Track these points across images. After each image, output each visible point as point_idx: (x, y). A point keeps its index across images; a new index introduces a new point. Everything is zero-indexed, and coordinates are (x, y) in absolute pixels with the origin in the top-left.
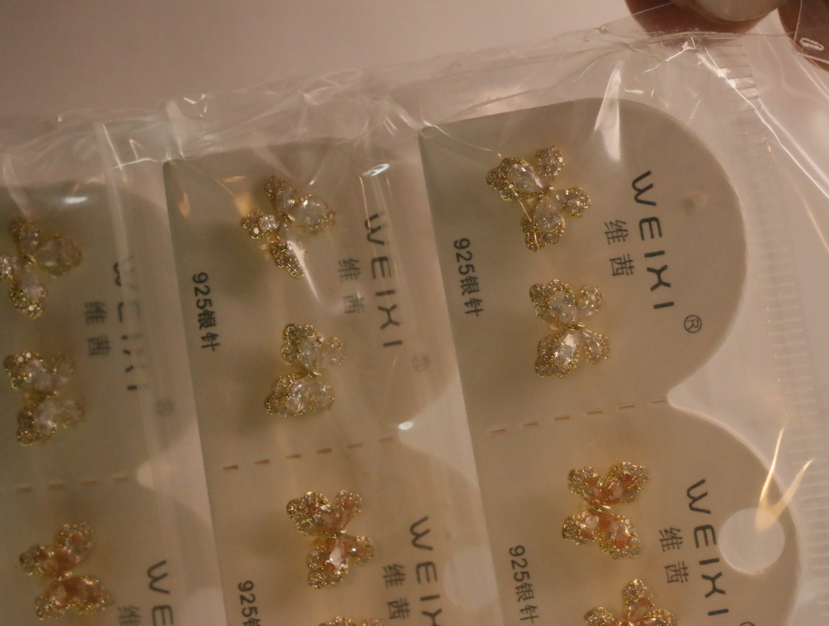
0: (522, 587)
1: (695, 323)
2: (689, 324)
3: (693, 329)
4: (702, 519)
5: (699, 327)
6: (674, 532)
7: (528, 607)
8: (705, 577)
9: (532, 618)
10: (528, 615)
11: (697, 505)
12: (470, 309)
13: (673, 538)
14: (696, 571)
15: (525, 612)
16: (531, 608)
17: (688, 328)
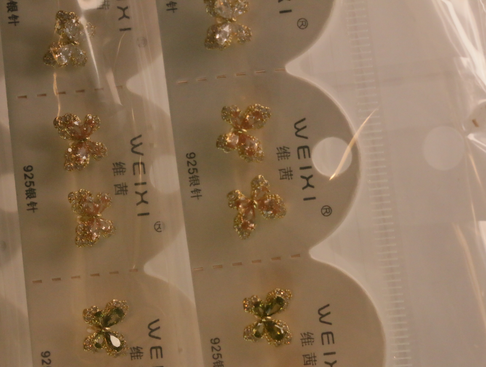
0: (193, 177)
1: (304, 23)
2: (300, 24)
3: (302, 27)
4: (302, 142)
5: (306, 25)
6: (285, 149)
7: (196, 190)
8: (303, 177)
9: (198, 196)
10: (196, 195)
11: (299, 133)
12: (169, 8)
13: (284, 152)
14: (297, 173)
15: (194, 192)
16: (198, 191)
17: (299, 25)
